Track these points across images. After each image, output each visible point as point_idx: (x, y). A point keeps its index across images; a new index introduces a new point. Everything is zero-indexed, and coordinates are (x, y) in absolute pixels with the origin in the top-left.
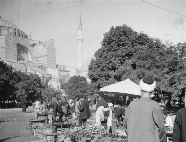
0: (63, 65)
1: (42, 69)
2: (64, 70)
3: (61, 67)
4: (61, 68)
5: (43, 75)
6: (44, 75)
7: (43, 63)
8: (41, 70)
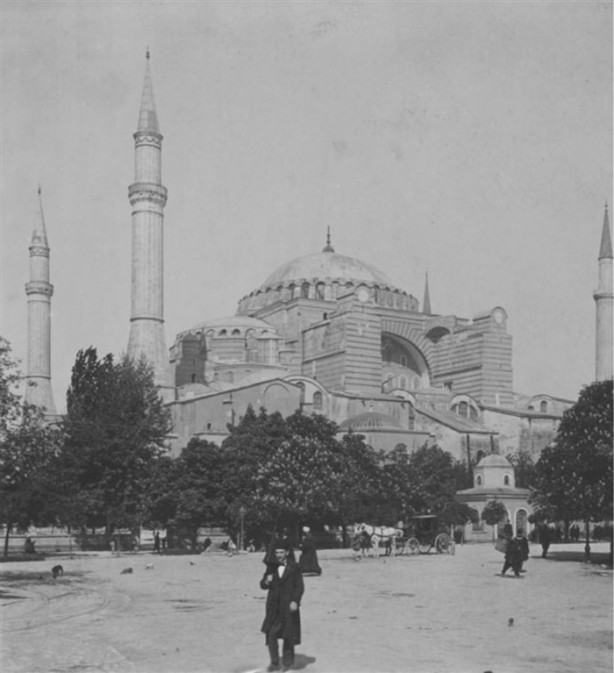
0: (540, 396)
1: (463, 414)
2: (543, 414)
3: (532, 404)
4: (531, 408)
5: (465, 435)
6: (473, 436)
7: (465, 394)
8: (460, 419)
